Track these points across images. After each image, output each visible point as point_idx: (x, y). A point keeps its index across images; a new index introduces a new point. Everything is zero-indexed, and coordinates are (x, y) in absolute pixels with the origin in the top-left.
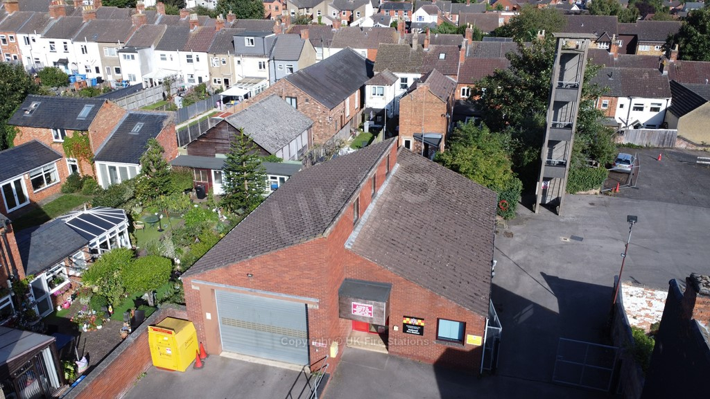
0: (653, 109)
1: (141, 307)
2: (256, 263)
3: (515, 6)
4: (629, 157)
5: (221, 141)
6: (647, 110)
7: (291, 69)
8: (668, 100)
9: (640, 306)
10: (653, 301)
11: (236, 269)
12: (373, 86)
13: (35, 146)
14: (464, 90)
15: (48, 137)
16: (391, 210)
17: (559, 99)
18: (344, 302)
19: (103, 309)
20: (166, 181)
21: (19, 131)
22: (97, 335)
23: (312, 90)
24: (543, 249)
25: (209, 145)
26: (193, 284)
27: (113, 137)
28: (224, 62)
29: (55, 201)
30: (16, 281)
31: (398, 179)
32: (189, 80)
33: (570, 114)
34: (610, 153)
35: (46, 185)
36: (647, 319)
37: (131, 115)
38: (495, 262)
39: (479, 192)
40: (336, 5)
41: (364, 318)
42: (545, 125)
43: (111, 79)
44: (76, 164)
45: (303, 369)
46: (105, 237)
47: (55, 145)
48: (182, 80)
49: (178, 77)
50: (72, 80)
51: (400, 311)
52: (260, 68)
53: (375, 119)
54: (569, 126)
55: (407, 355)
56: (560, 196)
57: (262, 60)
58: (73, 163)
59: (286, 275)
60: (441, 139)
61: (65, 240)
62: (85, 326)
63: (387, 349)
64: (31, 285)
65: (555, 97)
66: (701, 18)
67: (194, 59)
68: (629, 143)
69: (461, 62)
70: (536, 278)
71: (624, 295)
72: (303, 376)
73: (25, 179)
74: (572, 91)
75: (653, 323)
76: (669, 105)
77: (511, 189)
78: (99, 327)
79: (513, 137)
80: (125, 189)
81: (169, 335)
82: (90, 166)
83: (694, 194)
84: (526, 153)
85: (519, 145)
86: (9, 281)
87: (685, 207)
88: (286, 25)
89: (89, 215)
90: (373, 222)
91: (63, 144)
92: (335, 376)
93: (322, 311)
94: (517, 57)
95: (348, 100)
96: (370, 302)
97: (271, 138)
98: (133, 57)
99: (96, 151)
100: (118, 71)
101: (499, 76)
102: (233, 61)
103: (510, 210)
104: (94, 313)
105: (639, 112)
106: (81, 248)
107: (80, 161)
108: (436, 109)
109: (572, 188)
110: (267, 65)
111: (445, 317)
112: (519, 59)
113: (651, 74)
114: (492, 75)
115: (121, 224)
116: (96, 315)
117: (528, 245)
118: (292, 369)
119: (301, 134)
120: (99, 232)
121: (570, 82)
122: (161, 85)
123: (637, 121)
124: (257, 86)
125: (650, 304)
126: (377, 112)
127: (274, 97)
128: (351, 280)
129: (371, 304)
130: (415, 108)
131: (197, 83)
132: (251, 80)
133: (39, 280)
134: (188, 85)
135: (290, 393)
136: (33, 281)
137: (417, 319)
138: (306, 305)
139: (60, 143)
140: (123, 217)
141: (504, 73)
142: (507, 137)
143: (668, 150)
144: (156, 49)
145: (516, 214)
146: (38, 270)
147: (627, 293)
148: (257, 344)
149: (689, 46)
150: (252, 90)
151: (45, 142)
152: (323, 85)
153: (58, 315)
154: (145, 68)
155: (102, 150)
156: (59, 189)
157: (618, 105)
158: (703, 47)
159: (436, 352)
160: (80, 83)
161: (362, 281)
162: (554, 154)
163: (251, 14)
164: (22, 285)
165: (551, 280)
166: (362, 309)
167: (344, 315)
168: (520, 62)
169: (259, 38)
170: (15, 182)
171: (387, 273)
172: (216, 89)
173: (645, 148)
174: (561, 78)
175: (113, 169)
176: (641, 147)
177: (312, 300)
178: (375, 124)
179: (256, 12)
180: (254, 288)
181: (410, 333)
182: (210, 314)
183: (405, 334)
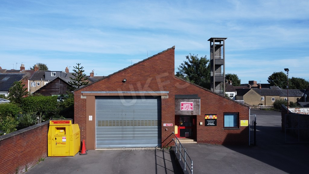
2: (129, 73)
8: (235, 92)
17: (216, 64)
26: (82, 95)
28: (39, 84)
41: (188, 112)
51: (203, 112)
55: (208, 142)
72: (158, 151)
74: (221, 60)
93: (170, 100)
96: (191, 100)
111: (227, 112)
129: (192, 102)
137: (213, 115)
159: (223, 137)
166: (187, 106)
169: (59, 73)
171: (195, 88)
177: (165, 92)
180: (126, 91)
181: (209, 126)
182: (92, 116)
183: (206, 127)
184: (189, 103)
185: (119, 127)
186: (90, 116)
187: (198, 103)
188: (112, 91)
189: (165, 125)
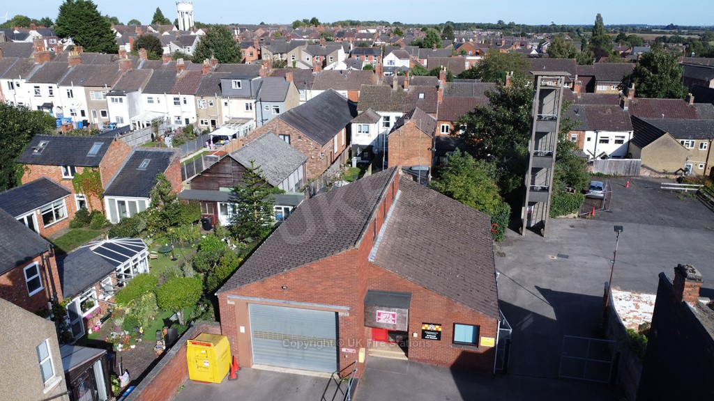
0: (618, 142)
1: (174, 326)
2: (291, 277)
3: (478, 51)
4: (600, 184)
5: (224, 176)
6: (612, 142)
7: (278, 111)
8: (630, 133)
9: (628, 309)
10: (639, 304)
11: (272, 282)
12: (358, 124)
13: (44, 183)
14: (443, 127)
15: (58, 174)
16: (401, 230)
17: (539, 131)
18: (370, 311)
19: (135, 330)
20: (177, 213)
21: (27, 168)
22: (132, 353)
23: (304, 128)
24: (534, 266)
25: (212, 180)
26: (229, 299)
27: (121, 173)
28: (211, 104)
29: (65, 235)
30: (55, 304)
31: (402, 203)
32: (176, 122)
33: (549, 144)
34: (584, 180)
35: (55, 221)
36: (635, 321)
37: (137, 152)
38: (498, 273)
39: (473, 215)
40: (309, 51)
41: (388, 325)
42: (529, 154)
43: (98, 122)
44: (85, 199)
45: (332, 376)
46: (128, 265)
47: (64, 181)
48: (169, 122)
49: (165, 119)
50: (57, 123)
51: (419, 318)
52: (247, 109)
53: (361, 155)
54: (550, 155)
55: (425, 361)
56: (544, 219)
57: (249, 101)
58: (82, 199)
59: (319, 286)
60: (428, 172)
61: (95, 266)
62: (120, 346)
63: (407, 356)
64: (67, 308)
65: (537, 128)
66: (653, 60)
67: (182, 101)
68: (598, 173)
69: (440, 101)
70: (531, 291)
71: (614, 299)
72: (332, 382)
73: (37, 214)
74: (551, 123)
75: (641, 324)
76: (631, 137)
77: (501, 213)
78: (133, 347)
79: (498, 166)
80: (139, 221)
81: (208, 347)
82: (99, 201)
83: (662, 216)
84: (511, 180)
85: (504, 173)
86: (50, 303)
87: (655, 227)
88: (268, 69)
89: (111, 244)
90: (388, 240)
91: (73, 180)
92: (363, 381)
93: (352, 318)
94: (496, 95)
95: (336, 137)
96: (394, 309)
97: (272, 172)
98: (121, 100)
99: (106, 185)
100: (104, 114)
101: (479, 112)
102: (220, 103)
103: (500, 233)
104: (127, 333)
105: (604, 144)
106: (109, 273)
107: (89, 197)
108: (422, 143)
109: (554, 214)
110: (253, 106)
111: (460, 322)
112: (497, 96)
113: (613, 110)
114: (473, 111)
115: (142, 252)
116: (130, 335)
117: (521, 263)
118: (322, 376)
119: (297, 169)
120: (124, 259)
121: (549, 115)
122: (149, 127)
123: (604, 153)
124: (244, 126)
125: (637, 307)
126: (364, 148)
127: (270, 134)
128: (373, 291)
129: (395, 312)
130: (403, 143)
131: (184, 125)
132: (239, 121)
133: (74, 303)
134: (174, 126)
135: (323, 397)
136: (69, 304)
137: (434, 325)
138: (337, 313)
139: (70, 179)
140: (143, 245)
141: (484, 109)
142: (493, 167)
143: (635, 178)
144: (143, 92)
145: (505, 236)
146: (74, 294)
147: (616, 297)
148: (288, 355)
149: (643, 85)
150: (240, 130)
151: (54, 179)
152: (313, 124)
153: (89, 337)
154: (132, 110)
155: (111, 185)
156: (67, 225)
157: (586, 139)
158: (656, 86)
159: (452, 356)
160: (67, 126)
161: (384, 292)
162: (536, 181)
163: (230, 60)
164: (61, 307)
165: (544, 292)
166: (387, 318)
167: (369, 323)
168: (499, 99)
169: (247, 81)
170: (28, 217)
171: (408, 283)
172: (203, 130)
173: (613, 177)
174: (540, 111)
175: (122, 203)
176: (610, 176)
177: (343, 308)
178: (362, 159)
179: (234, 57)
180: (288, 300)
181: (428, 339)
182: (244, 327)
184: (390, 312)
186: (241, 327)
187: (405, 315)
188: (270, 298)
189: (344, 350)
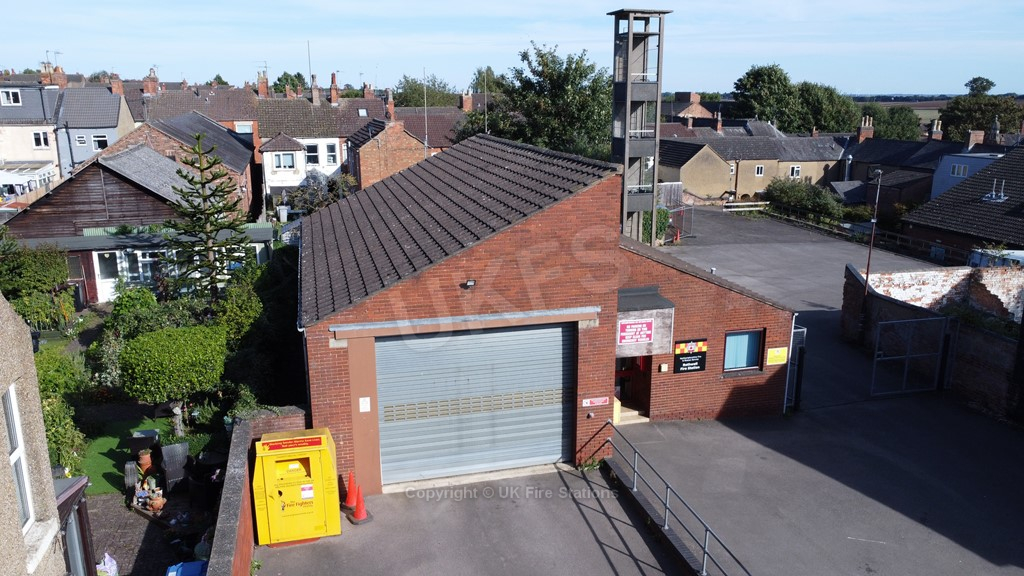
2: (482, 257)
7: (103, 143)
11: (438, 277)
12: (273, 153)
17: (636, 99)
26: (332, 336)
52: (38, 142)
53: (292, 202)
55: (680, 416)
57: (40, 130)
65: (632, 97)
74: (651, 86)
93: (603, 330)
96: (650, 312)
110: (51, 138)
111: (735, 330)
126: (292, 191)
129: (652, 316)
130: (386, 160)
132: (23, 166)
135: (577, 503)
137: (696, 341)
148: (460, 445)
150: (33, 179)
159: (718, 398)
166: (636, 332)
169: (32, 91)
177: (590, 310)
180: (472, 314)
181: (685, 371)
182: (368, 399)
183: (678, 375)
184: (643, 321)
185: (448, 418)
186: (361, 400)
187: (668, 321)
188: (431, 317)
189: (586, 403)
